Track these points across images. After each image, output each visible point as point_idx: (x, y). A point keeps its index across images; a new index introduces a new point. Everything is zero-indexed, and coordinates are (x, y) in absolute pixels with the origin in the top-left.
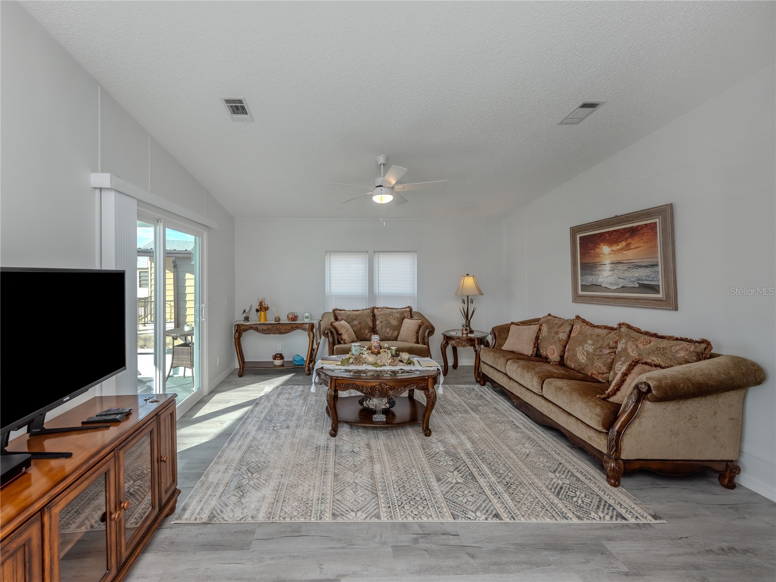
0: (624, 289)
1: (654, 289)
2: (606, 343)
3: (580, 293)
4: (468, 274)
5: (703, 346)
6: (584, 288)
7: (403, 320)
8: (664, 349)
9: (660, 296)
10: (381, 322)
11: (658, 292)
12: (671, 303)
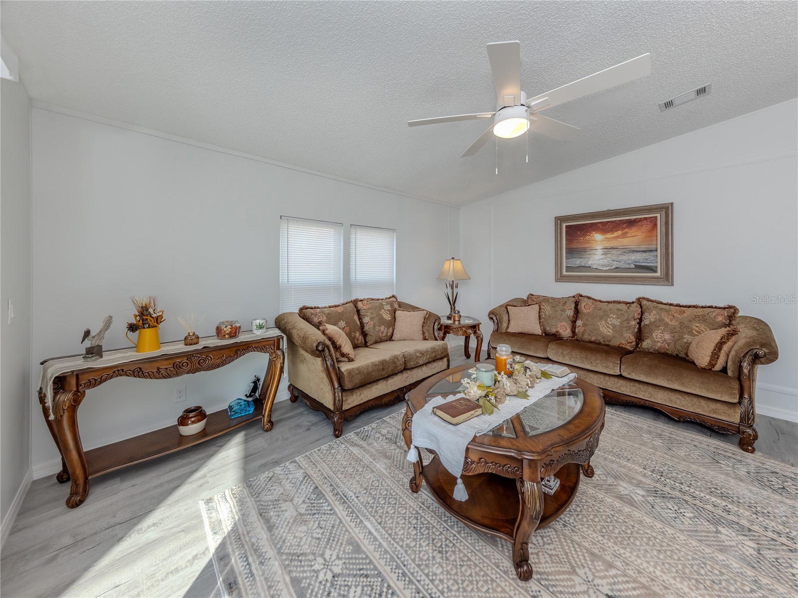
0: (617, 269)
1: (652, 269)
2: (631, 316)
3: (565, 273)
4: (453, 258)
6: (569, 269)
7: (395, 312)
8: (703, 316)
9: (658, 274)
11: (656, 272)
12: (667, 278)
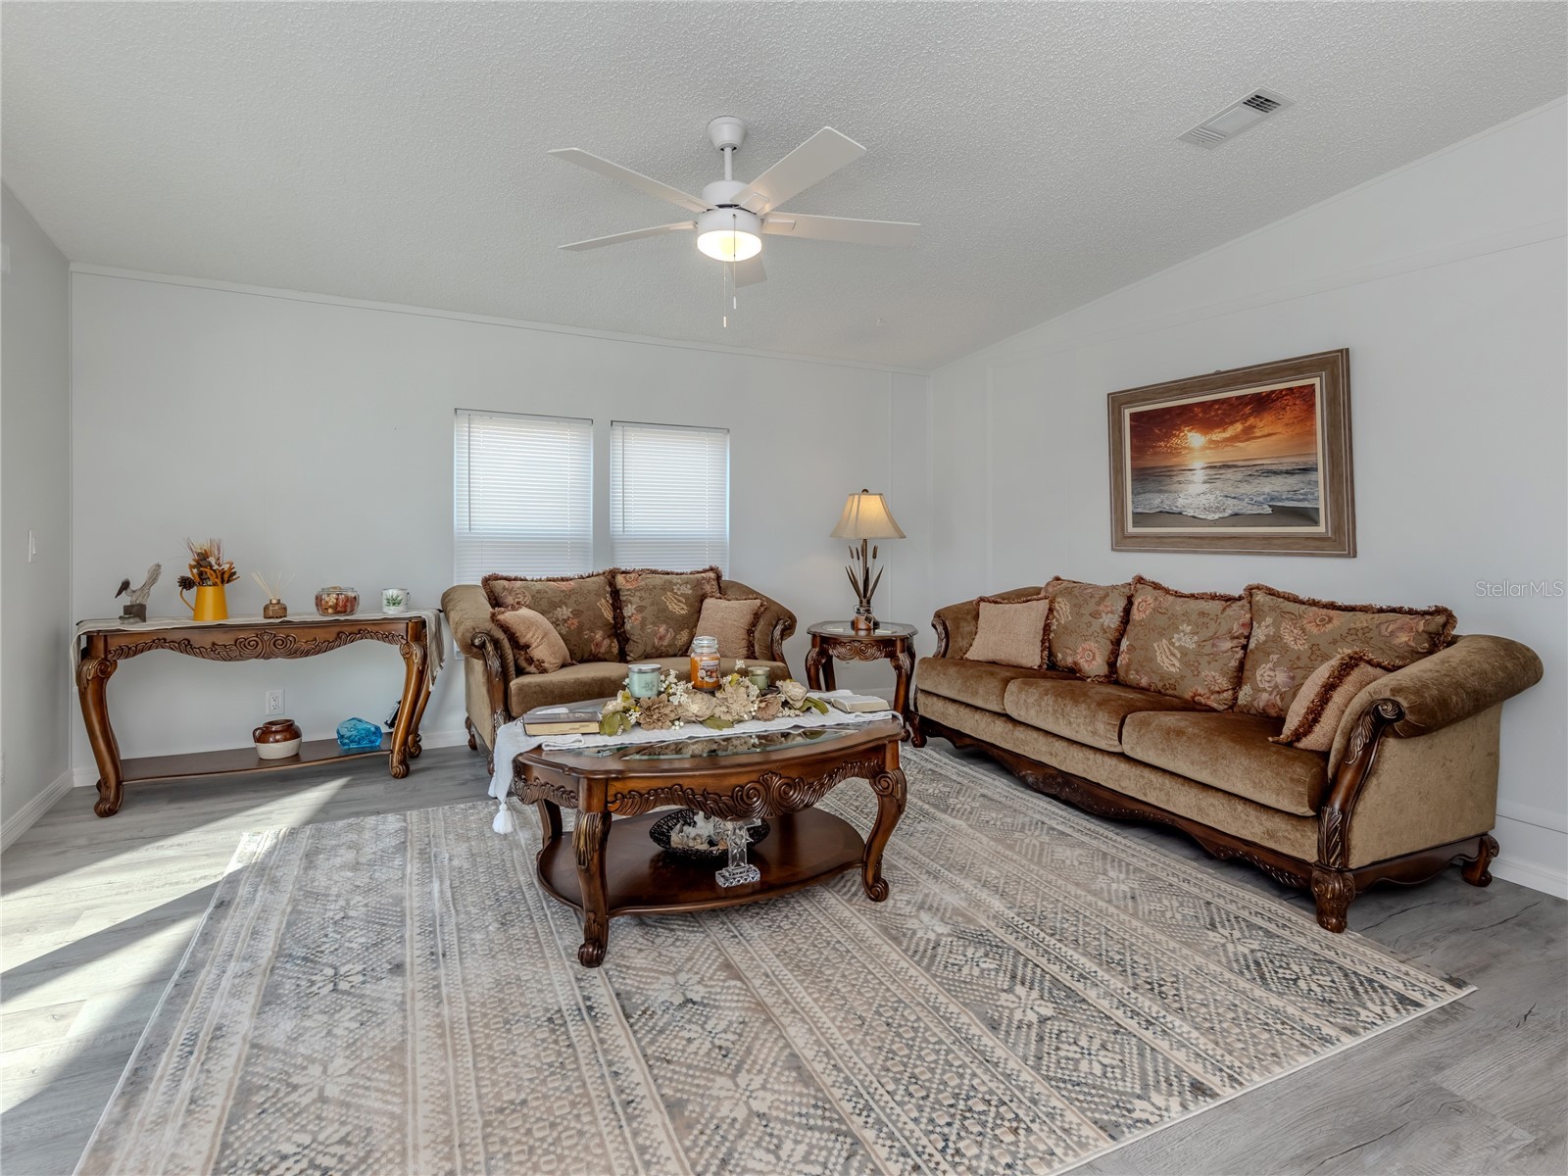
0: (1236, 518)
1: (1307, 516)
2: (1224, 629)
3: (1131, 529)
4: (865, 491)
5: (1440, 619)
6: (1140, 518)
7: (702, 601)
8: (1366, 630)
9: (1319, 529)
10: (640, 609)
11: (1316, 523)
12: (1342, 542)
